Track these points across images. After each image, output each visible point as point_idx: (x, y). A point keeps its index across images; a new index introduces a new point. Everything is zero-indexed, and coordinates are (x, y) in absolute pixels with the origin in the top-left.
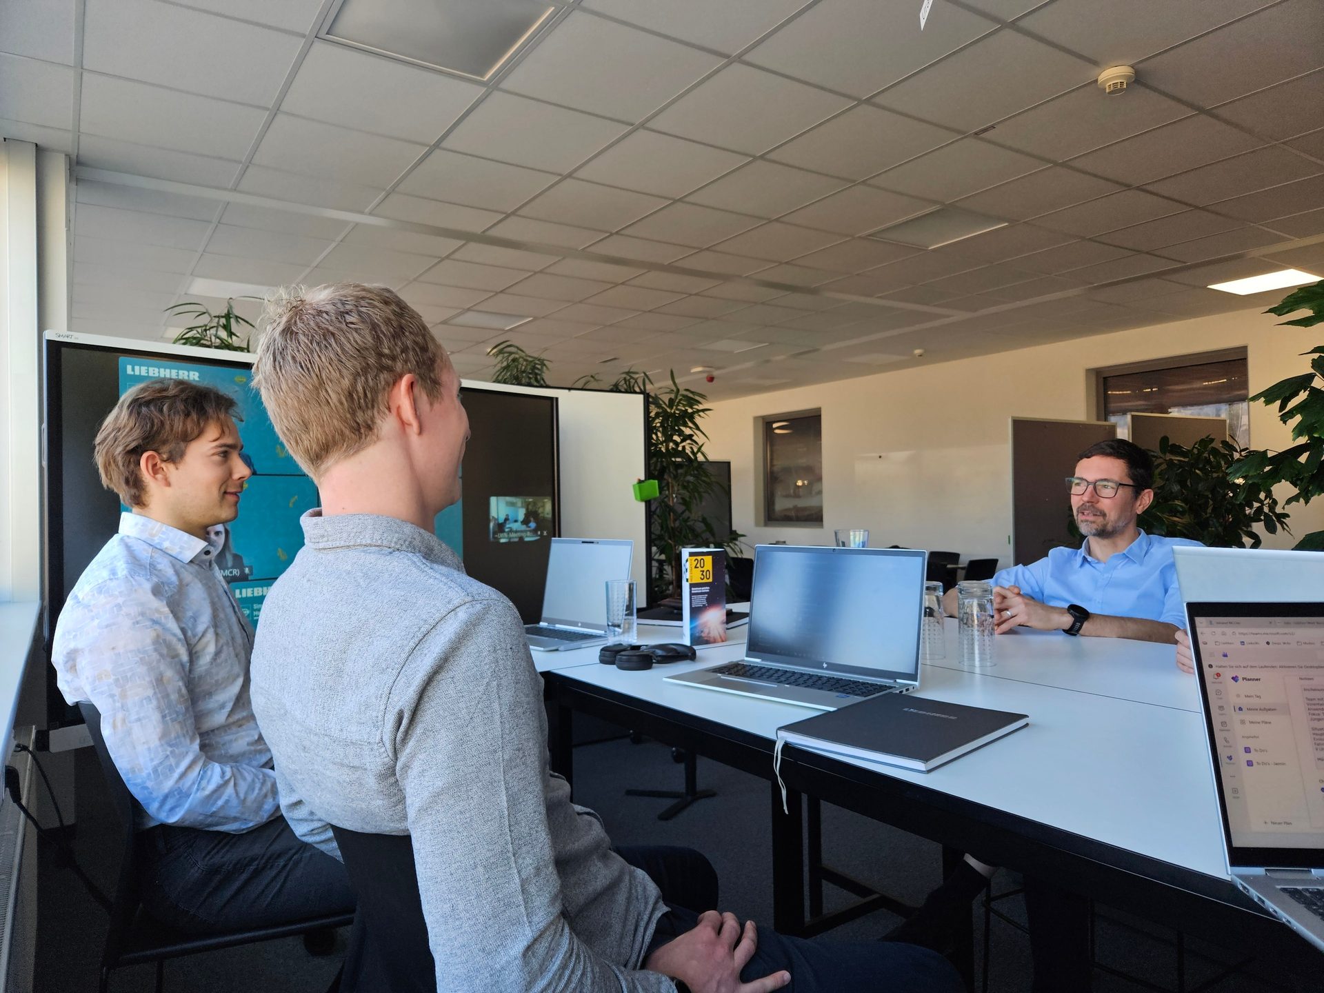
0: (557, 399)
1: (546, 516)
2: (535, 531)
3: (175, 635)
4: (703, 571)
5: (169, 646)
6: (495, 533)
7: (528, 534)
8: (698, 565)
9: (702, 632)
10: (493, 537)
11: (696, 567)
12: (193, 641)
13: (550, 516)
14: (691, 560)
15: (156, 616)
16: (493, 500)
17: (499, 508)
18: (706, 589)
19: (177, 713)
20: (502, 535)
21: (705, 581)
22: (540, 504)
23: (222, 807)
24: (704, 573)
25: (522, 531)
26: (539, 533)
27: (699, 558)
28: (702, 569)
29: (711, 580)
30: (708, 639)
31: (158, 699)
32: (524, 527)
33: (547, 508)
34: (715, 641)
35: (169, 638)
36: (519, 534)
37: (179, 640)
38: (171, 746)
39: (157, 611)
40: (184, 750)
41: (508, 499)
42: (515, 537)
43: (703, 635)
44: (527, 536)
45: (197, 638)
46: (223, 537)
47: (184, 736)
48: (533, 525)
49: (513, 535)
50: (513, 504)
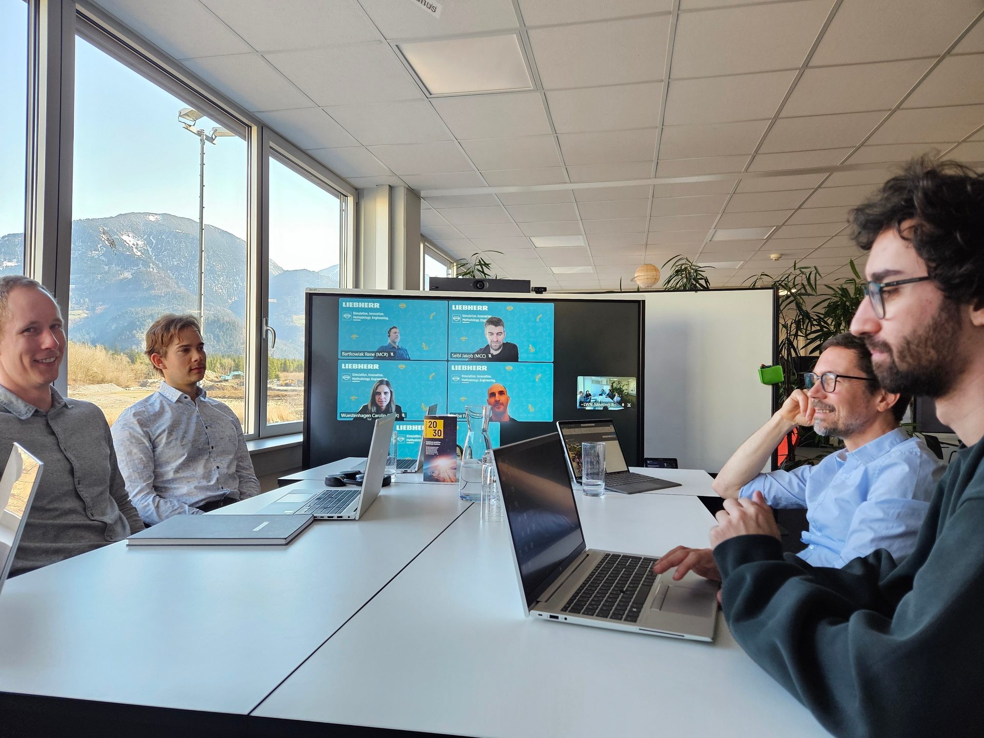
0: (644, 301)
1: (630, 392)
2: (620, 403)
3: (140, 434)
4: (436, 430)
5: (137, 439)
6: (581, 402)
7: (613, 405)
8: (432, 426)
9: (433, 473)
10: (580, 405)
11: (429, 427)
12: (153, 438)
13: (635, 392)
14: (426, 422)
15: (132, 425)
16: (580, 379)
17: (585, 384)
18: (438, 443)
19: (138, 469)
20: (587, 404)
21: (437, 437)
22: (624, 383)
23: (149, 515)
24: (437, 432)
25: (607, 403)
26: (623, 405)
27: (433, 421)
28: (435, 429)
29: (442, 437)
30: (438, 478)
31: (127, 462)
32: (609, 400)
33: (631, 386)
34: (444, 481)
35: (136, 435)
36: (603, 405)
37: (142, 436)
38: (130, 482)
39: (132, 423)
40: (136, 484)
41: (594, 378)
42: (600, 407)
43: (434, 475)
44: (611, 407)
45: (155, 436)
46: (389, 395)
47: (140, 479)
48: (617, 398)
49: (598, 405)
50: (598, 382)
